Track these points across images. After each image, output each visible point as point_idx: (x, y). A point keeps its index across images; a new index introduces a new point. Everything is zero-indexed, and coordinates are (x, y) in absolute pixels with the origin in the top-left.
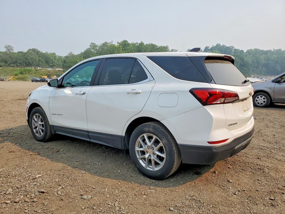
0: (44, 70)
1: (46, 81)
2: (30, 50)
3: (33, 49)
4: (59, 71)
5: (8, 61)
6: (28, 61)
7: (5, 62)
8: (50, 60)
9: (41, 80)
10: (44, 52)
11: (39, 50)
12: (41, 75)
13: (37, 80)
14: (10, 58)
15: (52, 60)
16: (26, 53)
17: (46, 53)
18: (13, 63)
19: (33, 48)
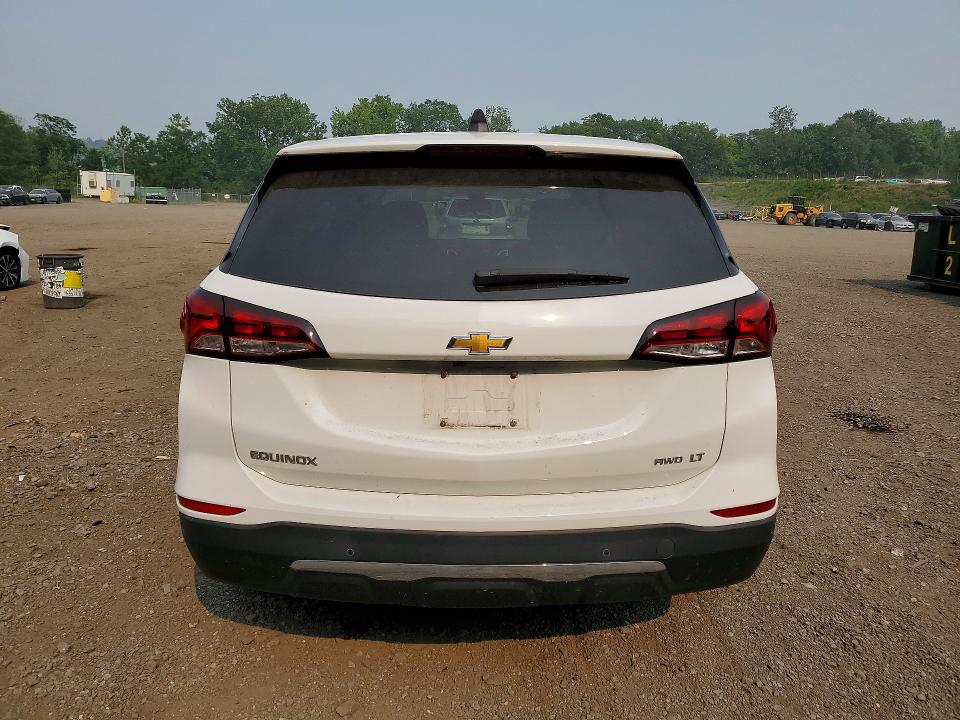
0: (874, 187)
1: (860, 223)
2: (846, 116)
3: (857, 112)
4: (931, 187)
5: (772, 159)
6: (834, 155)
7: (764, 161)
8: (914, 147)
9: (844, 221)
10: (895, 120)
11: (879, 113)
12: (858, 202)
13: (832, 221)
14: (779, 147)
15: (922, 149)
16: (831, 128)
17: (906, 125)
18: (785, 165)
19: (860, 108)
